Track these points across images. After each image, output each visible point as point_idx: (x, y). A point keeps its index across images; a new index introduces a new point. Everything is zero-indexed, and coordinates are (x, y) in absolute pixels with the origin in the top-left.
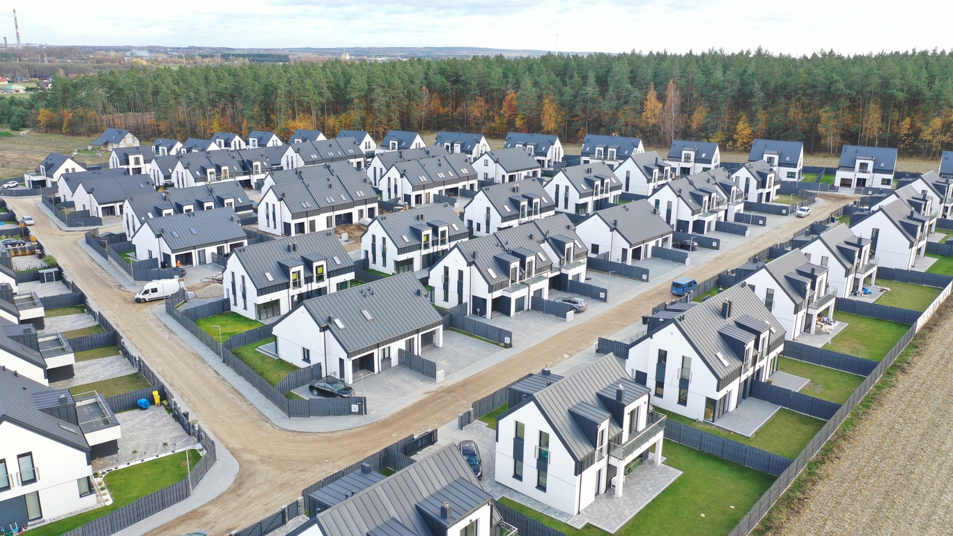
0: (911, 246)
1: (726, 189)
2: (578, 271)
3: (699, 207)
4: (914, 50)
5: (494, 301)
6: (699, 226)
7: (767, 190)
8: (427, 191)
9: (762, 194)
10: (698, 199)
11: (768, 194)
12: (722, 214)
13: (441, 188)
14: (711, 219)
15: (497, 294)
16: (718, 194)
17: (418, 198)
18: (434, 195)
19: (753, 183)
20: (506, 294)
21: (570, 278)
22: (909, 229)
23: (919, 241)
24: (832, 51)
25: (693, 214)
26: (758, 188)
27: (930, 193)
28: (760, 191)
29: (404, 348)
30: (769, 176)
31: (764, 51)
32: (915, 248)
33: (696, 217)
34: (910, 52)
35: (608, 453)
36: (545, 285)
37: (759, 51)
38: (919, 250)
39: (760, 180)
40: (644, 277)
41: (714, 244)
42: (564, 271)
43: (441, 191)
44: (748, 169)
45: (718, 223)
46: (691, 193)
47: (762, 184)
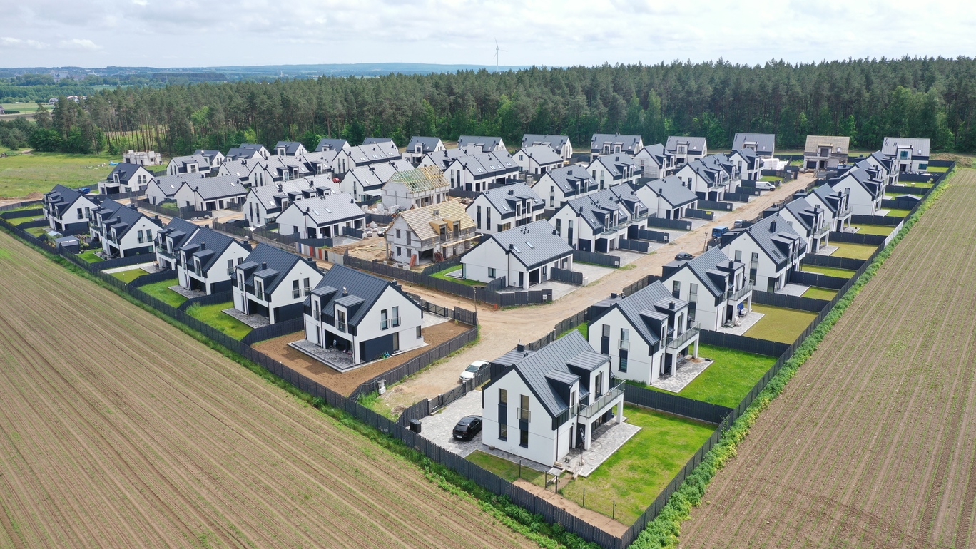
0: (873, 200)
1: (728, 169)
2: (642, 223)
3: (711, 182)
4: (850, 59)
5: (597, 241)
6: (713, 195)
7: (755, 171)
8: (484, 180)
9: (751, 174)
10: (711, 175)
11: (756, 174)
12: (727, 187)
13: (493, 178)
14: (720, 190)
15: (598, 236)
16: (724, 173)
17: (478, 185)
18: (489, 184)
19: (745, 165)
20: (604, 237)
21: (639, 228)
22: (872, 188)
23: (878, 196)
24: (781, 61)
25: (708, 187)
26: (748, 169)
27: (880, 167)
28: (750, 171)
29: (553, 266)
30: (756, 160)
31: (725, 61)
32: (875, 201)
33: (711, 189)
34: (848, 60)
35: (728, 298)
36: (625, 232)
37: (721, 61)
38: (877, 203)
39: (749, 162)
40: (688, 227)
41: (728, 207)
42: (634, 223)
43: (493, 180)
44: (740, 154)
45: (725, 193)
46: (705, 171)
47: (751, 166)
